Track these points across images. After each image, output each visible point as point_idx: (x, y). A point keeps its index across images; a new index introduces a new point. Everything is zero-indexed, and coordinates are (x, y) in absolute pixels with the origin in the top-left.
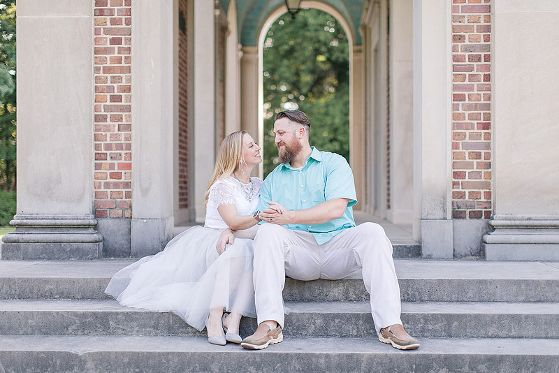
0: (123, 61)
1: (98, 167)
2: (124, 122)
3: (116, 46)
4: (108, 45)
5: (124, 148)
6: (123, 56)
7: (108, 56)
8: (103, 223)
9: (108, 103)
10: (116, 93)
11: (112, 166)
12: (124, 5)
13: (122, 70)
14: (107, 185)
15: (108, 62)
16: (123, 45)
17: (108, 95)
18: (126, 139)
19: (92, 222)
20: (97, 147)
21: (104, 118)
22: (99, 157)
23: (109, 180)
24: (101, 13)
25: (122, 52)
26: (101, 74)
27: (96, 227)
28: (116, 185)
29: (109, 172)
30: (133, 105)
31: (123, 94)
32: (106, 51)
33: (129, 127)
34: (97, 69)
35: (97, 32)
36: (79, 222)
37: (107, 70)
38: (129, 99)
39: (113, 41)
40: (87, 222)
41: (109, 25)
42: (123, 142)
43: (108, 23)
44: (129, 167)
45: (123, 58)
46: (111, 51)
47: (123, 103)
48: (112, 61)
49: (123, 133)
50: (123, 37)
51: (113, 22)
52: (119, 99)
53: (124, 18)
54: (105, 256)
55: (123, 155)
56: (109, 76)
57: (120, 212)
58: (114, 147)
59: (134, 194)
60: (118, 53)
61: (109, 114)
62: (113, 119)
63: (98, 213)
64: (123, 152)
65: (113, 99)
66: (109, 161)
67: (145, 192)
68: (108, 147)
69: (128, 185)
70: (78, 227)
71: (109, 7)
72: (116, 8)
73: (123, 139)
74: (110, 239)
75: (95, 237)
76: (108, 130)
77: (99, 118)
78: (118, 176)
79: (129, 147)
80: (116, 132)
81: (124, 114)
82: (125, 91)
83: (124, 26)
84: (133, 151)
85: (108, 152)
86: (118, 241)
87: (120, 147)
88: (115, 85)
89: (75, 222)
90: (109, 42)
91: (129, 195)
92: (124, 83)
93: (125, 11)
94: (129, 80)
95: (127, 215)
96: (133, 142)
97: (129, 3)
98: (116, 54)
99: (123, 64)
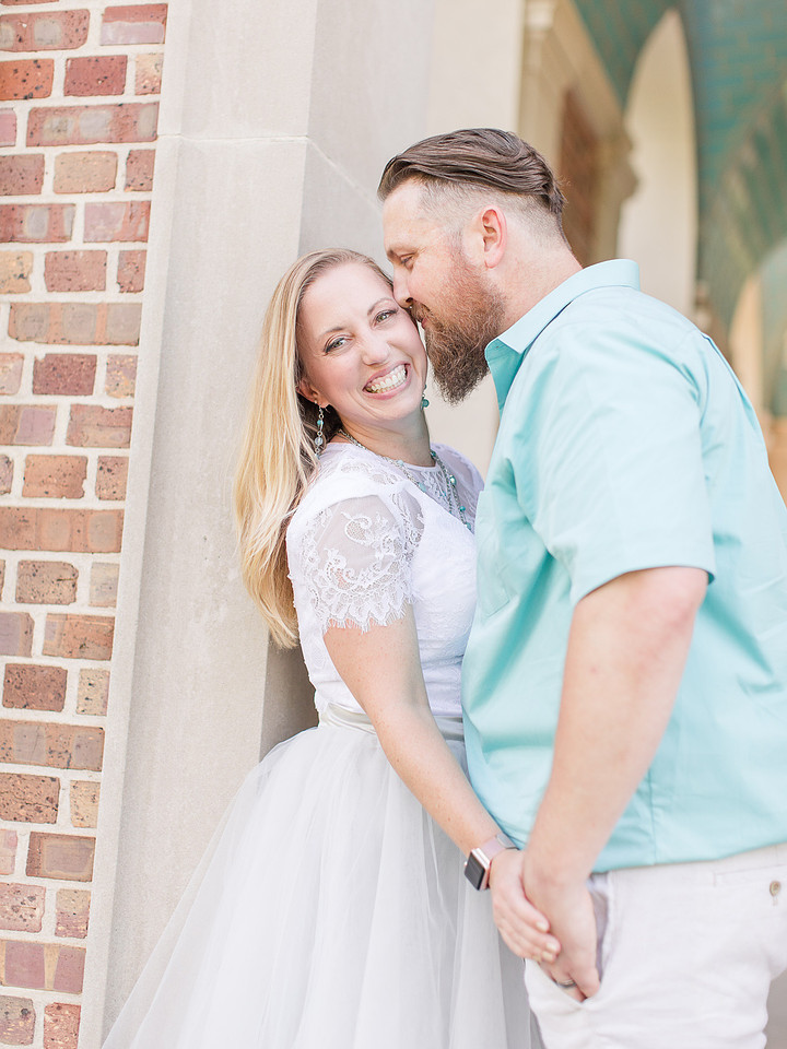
0: (89, 486)
2: (64, 825)
3: (63, 403)
4: (25, 396)
5: (50, 973)
6: (93, 454)
7: (19, 454)
10: (38, 658)
12: (121, 181)
13: (80, 531)
15: (18, 484)
16: (100, 397)
18: (64, 922)
25: (91, 432)
30: (114, 726)
31: (74, 667)
33: (82, 854)
38: (97, 692)
41: (38, 292)
42: (47, 936)
43: (37, 279)
45: (92, 468)
47: (69, 716)
48: (37, 480)
49: (52, 886)
50: (102, 353)
51: (62, 273)
53: (114, 250)
55: (41, 1017)
56: (12, 560)
60: (71, 441)
62: (16, 799)
64: (41, 999)
65: (22, 686)
71: (47, 195)
72: (80, 200)
73: (50, 922)
79: (71, 974)
80: (19, 876)
81: (66, 777)
82: (81, 650)
83: (112, 294)
84: (91, 995)
87: (27, 964)
88: (39, 613)
90: (28, 377)
92: (82, 606)
93: (123, 213)
94: (107, 590)
96: (94, 945)
97: (141, 170)
98: (59, 446)
99: (90, 501)
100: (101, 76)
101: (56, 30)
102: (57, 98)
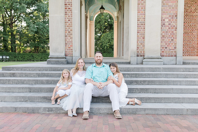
1: (66, 46)
2: (71, 37)
3: (69, 21)
4: (68, 21)
6: (71, 23)
7: (68, 23)
8: (67, 57)
9: (68, 33)
11: (69, 46)
13: (71, 26)
14: (68, 50)
16: (71, 21)
17: (68, 31)
18: (71, 40)
19: (65, 57)
20: (66, 42)
21: (67, 36)
22: (66, 44)
23: (68, 49)
24: (66, 14)
26: (66, 27)
27: (65, 58)
28: (70, 50)
29: (68, 47)
30: (73, 33)
32: (67, 22)
33: (72, 38)
34: (65, 26)
35: (65, 18)
36: (62, 57)
37: (67, 26)
38: (72, 32)
39: (69, 20)
40: (64, 57)
41: (68, 17)
44: (72, 46)
46: (68, 22)
50: (71, 19)
51: (69, 16)
52: (70, 32)
53: (71, 15)
54: (67, 64)
56: (68, 27)
57: (70, 55)
58: (69, 42)
59: (73, 51)
61: (68, 35)
62: (69, 36)
63: (66, 55)
64: (71, 43)
65: (69, 32)
66: (68, 45)
67: (75, 51)
68: (68, 42)
69: (72, 50)
70: (62, 58)
71: (68, 13)
74: (68, 61)
75: (66, 60)
76: (68, 39)
77: (66, 36)
78: (70, 48)
79: (72, 42)
80: (69, 39)
81: (71, 35)
83: (71, 17)
84: (73, 43)
85: (68, 43)
86: (70, 61)
87: (70, 42)
88: (69, 29)
89: (61, 57)
91: (72, 52)
94: (72, 28)
95: (72, 56)
96: (73, 41)
97: (72, 12)
98: (69, 23)
99: (71, 25)
100: (70, 8)
101: (67, 6)
102: (68, 9)
